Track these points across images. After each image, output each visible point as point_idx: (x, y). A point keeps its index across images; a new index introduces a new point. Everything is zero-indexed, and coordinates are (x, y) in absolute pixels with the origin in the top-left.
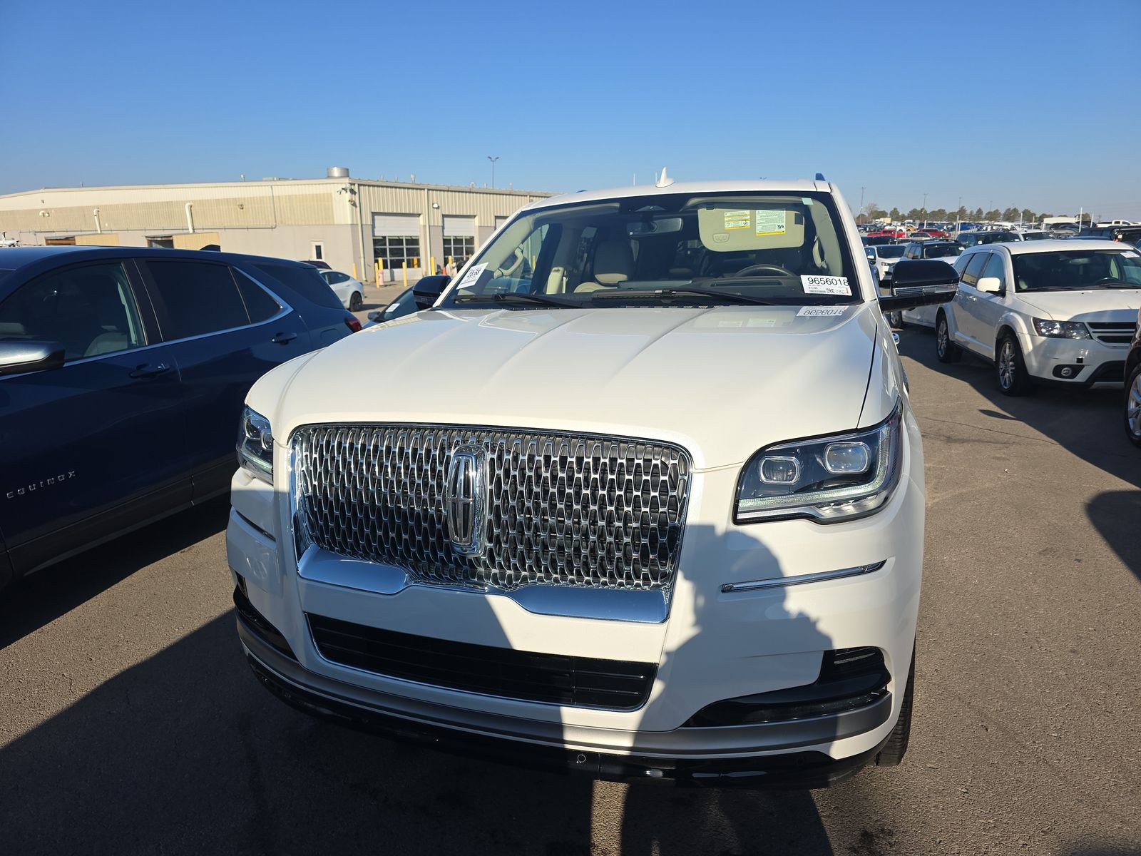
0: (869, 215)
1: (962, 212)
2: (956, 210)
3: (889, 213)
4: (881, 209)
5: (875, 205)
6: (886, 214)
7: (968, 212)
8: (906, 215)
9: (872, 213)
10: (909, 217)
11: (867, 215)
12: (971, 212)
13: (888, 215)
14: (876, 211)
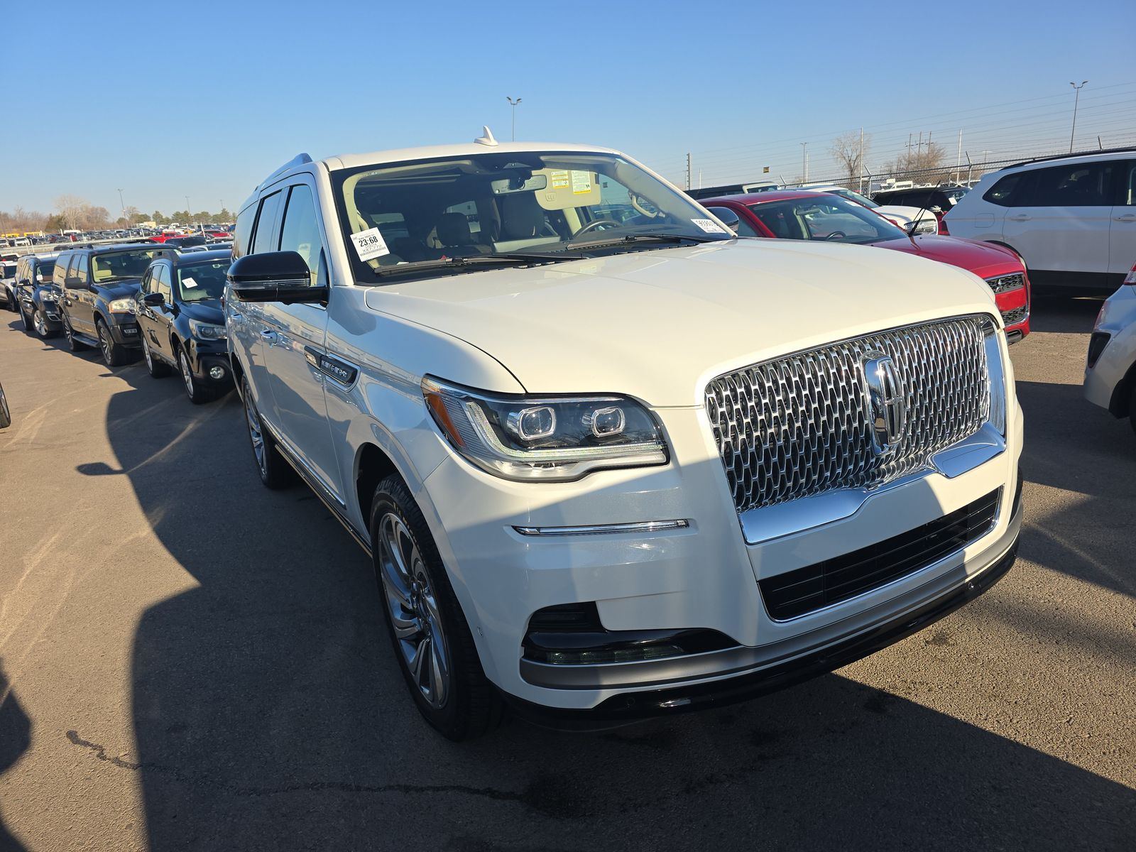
0: (130, 218)
1: (225, 213)
2: (220, 212)
3: (151, 216)
4: (142, 213)
5: (134, 208)
6: (149, 217)
7: (231, 214)
8: (170, 218)
9: (132, 216)
10: (174, 220)
11: (127, 218)
12: (234, 214)
13: (152, 219)
14: (137, 215)
